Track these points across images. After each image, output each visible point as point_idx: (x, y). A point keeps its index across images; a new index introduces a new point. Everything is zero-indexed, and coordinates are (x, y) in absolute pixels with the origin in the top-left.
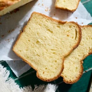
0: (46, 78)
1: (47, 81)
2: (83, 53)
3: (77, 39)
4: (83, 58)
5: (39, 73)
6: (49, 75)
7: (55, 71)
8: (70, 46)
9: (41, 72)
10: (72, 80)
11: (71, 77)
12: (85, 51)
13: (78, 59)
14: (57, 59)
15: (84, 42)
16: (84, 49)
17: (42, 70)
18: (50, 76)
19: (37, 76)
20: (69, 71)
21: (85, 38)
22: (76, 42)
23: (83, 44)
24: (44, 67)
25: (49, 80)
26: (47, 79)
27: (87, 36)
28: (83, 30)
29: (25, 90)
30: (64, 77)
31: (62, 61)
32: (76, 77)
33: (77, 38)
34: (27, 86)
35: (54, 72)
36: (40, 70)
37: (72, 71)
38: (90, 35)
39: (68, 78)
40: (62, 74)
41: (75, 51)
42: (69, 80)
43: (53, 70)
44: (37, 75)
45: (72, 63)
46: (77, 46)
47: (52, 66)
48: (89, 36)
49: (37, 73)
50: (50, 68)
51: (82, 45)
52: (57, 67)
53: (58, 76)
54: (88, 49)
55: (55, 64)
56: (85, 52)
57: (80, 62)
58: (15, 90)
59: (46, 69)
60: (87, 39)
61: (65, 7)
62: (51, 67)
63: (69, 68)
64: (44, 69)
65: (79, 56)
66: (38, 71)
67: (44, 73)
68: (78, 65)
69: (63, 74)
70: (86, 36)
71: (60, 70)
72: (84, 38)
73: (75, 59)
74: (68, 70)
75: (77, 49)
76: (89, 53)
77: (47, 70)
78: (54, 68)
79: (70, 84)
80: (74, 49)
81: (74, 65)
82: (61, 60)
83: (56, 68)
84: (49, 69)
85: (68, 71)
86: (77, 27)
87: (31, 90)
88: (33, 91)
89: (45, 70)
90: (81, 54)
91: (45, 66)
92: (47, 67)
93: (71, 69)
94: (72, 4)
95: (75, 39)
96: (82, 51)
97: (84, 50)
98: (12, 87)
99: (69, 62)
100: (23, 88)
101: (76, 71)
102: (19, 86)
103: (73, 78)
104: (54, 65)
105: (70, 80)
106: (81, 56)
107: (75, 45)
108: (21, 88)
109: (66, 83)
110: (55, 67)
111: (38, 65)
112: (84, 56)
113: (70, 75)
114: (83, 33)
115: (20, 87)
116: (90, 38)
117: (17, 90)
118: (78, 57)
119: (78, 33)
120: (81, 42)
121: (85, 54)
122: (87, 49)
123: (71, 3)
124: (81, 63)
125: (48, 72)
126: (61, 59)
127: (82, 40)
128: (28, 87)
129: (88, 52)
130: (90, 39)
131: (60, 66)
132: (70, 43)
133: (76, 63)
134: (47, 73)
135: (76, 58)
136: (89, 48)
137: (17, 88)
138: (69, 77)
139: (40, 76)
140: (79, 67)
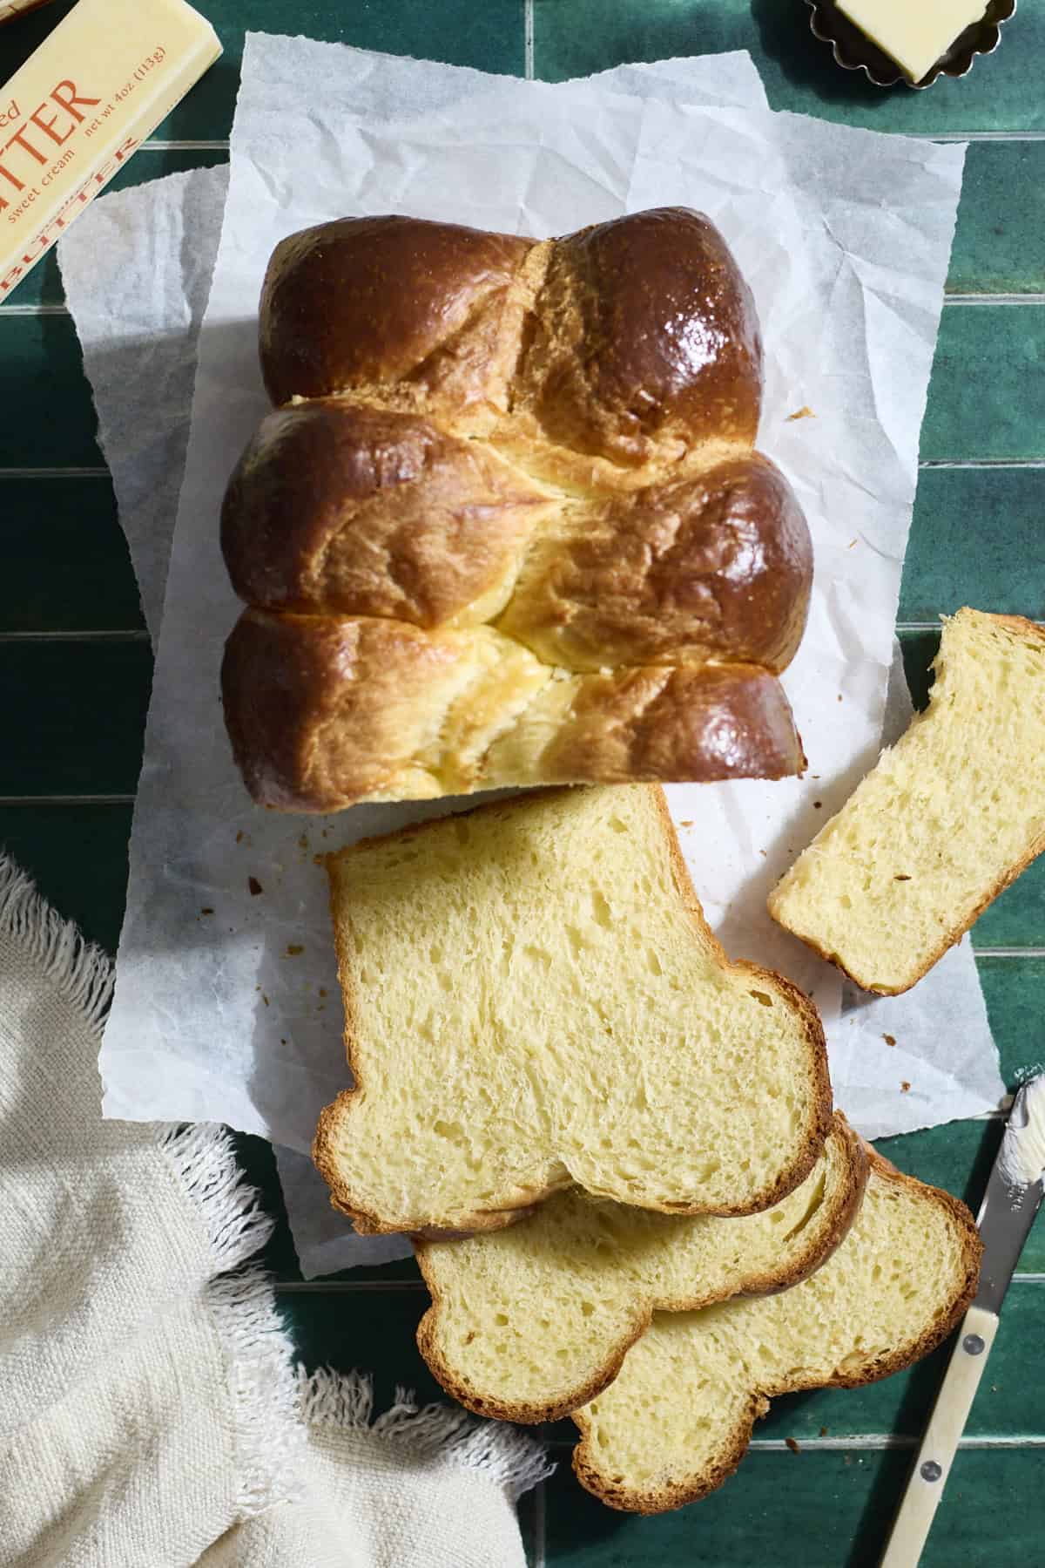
0: (467, 1380)
1: (467, 1404)
2: (799, 1353)
3: (801, 1244)
4: (779, 1383)
5: (442, 1319)
6: (496, 1376)
7: (547, 1364)
8: (731, 1264)
9: (457, 1322)
10: (630, 1484)
11: (633, 1459)
12: (820, 1347)
13: (746, 1368)
14: (604, 1302)
15: (842, 1281)
16: (822, 1326)
17: (471, 1316)
18: (503, 1379)
19: (419, 1335)
20: (645, 1417)
21: (866, 1259)
22: (786, 1258)
23: (832, 1295)
24: (493, 1303)
25: (479, 1402)
26: (467, 1388)
27: (880, 1254)
28: (884, 1204)
29: (319, 1396)
30: (594, 1434)
31: (626, 1330)
32: (669, 1484)
33: (801, 1235)
34: (344, 1372)
35: (534, 1369)
36: (458, 1310)
37: (666, 1424)
38: (906, 1256)
39: (611, 1458)
40: (586, 1410)
41: (754, 1306)
42: (608, 1475)
43: (539, 1353)
44: (422, 1329)
45: (691, 1376)
46: (779, 1285)
47: (546, 1324)
48: (896, 1263)
49: (425, 1318)
50: (529, 1329)
51: (821, 1296)
52: (576, 1351)
53: (550, 1410)
54: (849, 1345)
55: (570, 1324)
56: (814, 1354)
57: (743, 1399)
58: (254, 1363)
59: (503, 1320)
60: (877, 1271)
61: (828, 946)
62: (540, 1329)
63: (656, 1399)
64: (486, 1313)
65: (764, 1352)
66: (444, 1307)
67: (470, 1338)
68: (721, 1412)
69: (594, 1410)
70: (875, 1251)
71: (578, 1380)
72: (860, 1255)
73: (724, 1358)
74: (645, 1404)
75: (779, 1302)
76: (836, 1375)
77: (499, 1330)
78: (554, 1348)
79: (606, 1501)
80: (750, 1292)
81: (700, 1396)
82: (625, 1317)
83: (562, 1353)
84: (518, 1335)
85: (637, 1413)
86: (842, 1165)
87: (359, 1411)
88: (371, 1424)
89: (489, 1325)
90: (781, 1346)
91: (505, 1303)
92: (509, 1312)
93: (663, 1410)
94: (890, 943)
95: (787, 1239)
96: (800, 1332)
97: (816, 1331)
98: (241, 1332)
99: (675, 1360)
100: (310, 1374)
101: (686, 1441)
102: (290, 1349)
103: (644, 1475)
104: (565, 1328)
105: (618, 1481)
106: (778, 1363)
107: (764, 1270)
108: (301, 1367)
109: (584, 1482)
110: (564, 1341)
111: (463, 1267)
112: (792, 1372)
113: (635, 1447)
114: (872, 1220)
115: (295, 1360)
116: (896, 1277)
117: (269, 1372)
118: (753, 1356)
119: (823, 1208)
120: (827, 1273)
121: (808, 1361)
122: (836, 1342)
123: (888, 936)
124: (753, 1410)
125: (501, 1349)
126: (630, 1312)
127: (840, 1259)
128: (347, 1383)
129: (836, 1363)
130: (897, 1284)
131: (599, 1357)
132: (737, 1243)
133: (715, 1386)
134: (490, 1353)
135: (732, 1359)
136: (858, 1340)
137: (276, 1358)
138: (622, 1456)
139: (439, 1344)
140: (725, 1429)
